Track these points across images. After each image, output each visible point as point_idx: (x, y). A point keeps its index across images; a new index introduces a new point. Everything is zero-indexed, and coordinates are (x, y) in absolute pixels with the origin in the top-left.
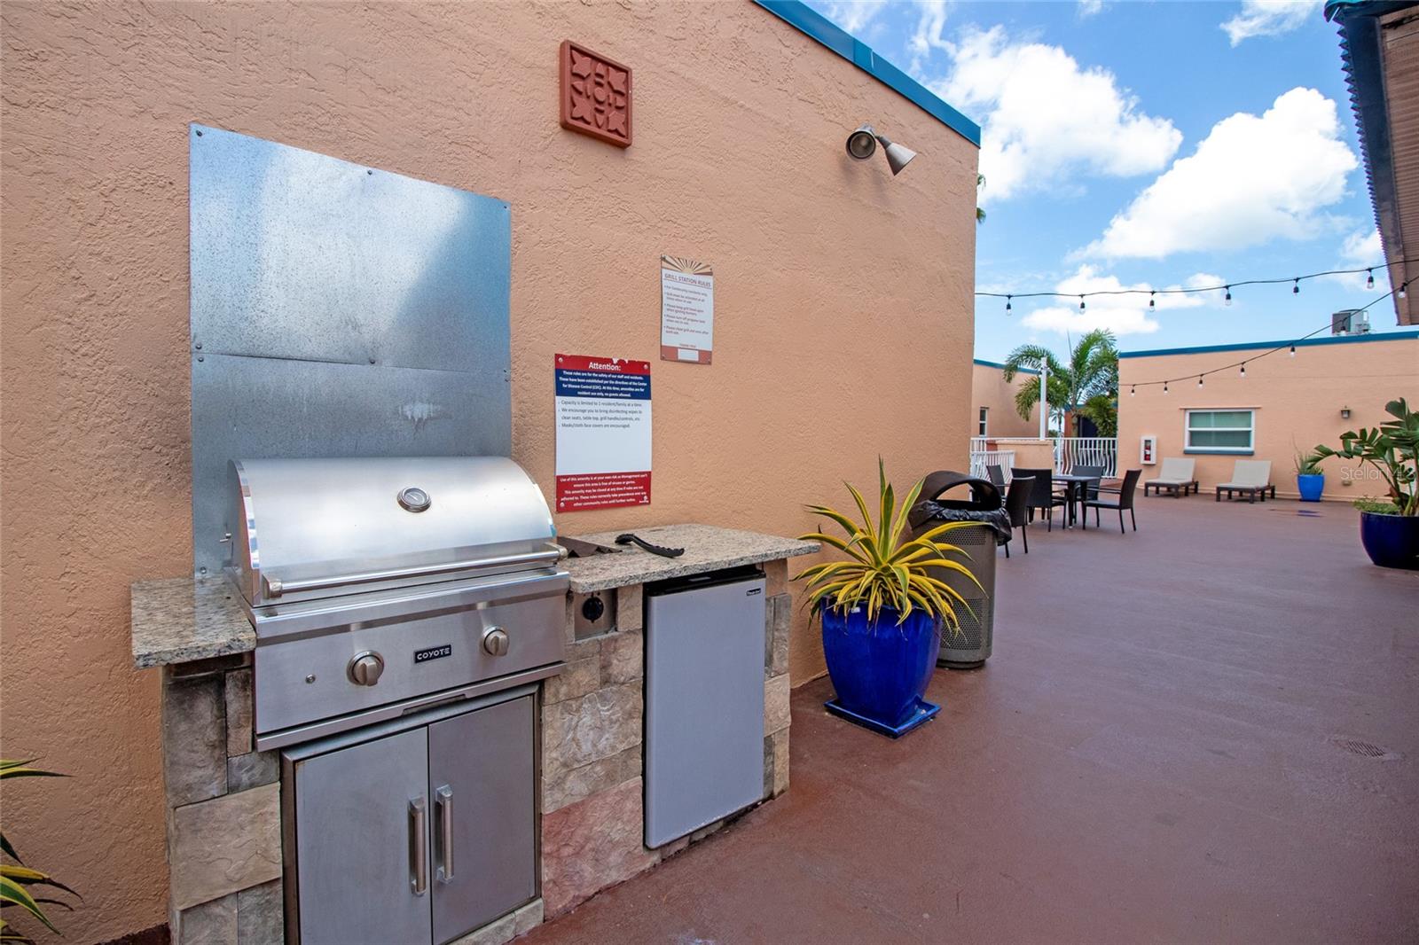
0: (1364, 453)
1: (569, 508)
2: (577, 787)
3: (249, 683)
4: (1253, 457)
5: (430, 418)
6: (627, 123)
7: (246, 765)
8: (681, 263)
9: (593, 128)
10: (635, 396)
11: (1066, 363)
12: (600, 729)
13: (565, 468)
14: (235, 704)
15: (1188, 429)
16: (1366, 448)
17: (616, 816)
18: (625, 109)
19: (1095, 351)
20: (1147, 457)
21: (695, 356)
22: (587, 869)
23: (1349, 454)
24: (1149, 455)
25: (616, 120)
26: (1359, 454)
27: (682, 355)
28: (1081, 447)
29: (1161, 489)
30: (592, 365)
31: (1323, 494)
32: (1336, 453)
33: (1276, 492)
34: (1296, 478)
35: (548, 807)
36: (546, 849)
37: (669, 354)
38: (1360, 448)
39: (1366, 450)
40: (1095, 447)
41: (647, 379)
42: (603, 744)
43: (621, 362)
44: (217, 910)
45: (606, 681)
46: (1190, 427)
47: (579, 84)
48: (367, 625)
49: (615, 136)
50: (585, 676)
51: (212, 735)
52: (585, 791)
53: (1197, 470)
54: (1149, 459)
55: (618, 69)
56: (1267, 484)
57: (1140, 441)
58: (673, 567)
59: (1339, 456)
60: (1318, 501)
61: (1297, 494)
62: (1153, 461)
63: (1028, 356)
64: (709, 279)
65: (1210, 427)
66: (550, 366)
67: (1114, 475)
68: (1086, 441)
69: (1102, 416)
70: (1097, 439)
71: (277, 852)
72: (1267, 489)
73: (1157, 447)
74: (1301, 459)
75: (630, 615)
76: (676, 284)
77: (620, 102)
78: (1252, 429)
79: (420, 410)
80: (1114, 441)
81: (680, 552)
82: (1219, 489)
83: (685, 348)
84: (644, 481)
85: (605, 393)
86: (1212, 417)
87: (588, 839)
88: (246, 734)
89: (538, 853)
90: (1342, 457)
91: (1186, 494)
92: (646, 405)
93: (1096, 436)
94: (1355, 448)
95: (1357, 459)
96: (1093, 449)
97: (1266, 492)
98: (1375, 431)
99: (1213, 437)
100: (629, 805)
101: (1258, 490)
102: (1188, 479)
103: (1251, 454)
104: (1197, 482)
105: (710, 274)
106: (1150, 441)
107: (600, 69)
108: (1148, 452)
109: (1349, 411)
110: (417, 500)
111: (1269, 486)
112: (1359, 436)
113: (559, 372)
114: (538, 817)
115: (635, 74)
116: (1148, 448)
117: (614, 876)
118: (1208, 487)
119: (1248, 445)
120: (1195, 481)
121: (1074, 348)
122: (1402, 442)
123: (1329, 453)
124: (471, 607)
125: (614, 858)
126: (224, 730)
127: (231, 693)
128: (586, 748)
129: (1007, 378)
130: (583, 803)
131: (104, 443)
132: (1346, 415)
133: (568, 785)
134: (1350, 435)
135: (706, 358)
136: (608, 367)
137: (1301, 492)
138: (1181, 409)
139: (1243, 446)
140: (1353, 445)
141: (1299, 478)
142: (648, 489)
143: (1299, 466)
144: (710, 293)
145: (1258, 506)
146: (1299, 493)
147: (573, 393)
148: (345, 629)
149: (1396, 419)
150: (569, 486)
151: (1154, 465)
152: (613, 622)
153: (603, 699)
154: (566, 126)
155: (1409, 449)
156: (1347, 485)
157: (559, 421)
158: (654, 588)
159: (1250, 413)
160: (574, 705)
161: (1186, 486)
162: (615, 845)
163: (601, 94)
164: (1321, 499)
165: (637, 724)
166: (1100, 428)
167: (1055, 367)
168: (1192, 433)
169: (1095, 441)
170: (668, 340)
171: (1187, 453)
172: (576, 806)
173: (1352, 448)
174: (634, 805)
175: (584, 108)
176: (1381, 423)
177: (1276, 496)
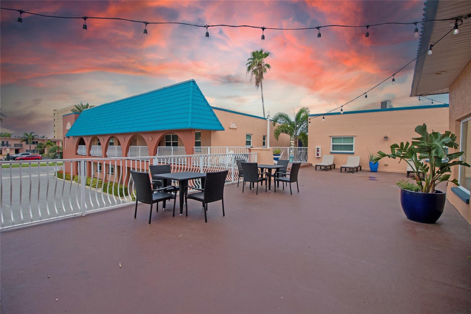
0: (402, 155)
4: (354, 155)
11: (293, 119)
15: (332, 144)
16: (403, 153)
19: (303, 115)
20: (318, 155)
23: (394, 156)
24: (319, 154)
26: (399, 156)
28: (299, 150)
29: (322, 167)
31: (378, 169)
32: (388, 155)
33: (362, 168)
34: (369, 163)
38: (400, 153)
39: (402, 154)
40: (302, 150)
46: (332, 143)
53: (335, 160)
54: (319, 156)
56: (358, 165)
57: (315, 148)
59: (389, 157)
60: (377, 172)
61: (369, 169)
62: (320, 156)
63: (280, 116)
65: (341, 143)
67: (307, 161)
68: (300, 148)
69: (304, 139)
70: (303, 147)
72: (359, 167)
73: (321, 151)
74: (371, 156)
78: (354, 144)
80: (307, 148)
82: (341, 168)
86: (342, 139)
90: (391, 158)
91: (331, 169)
93: (302, 147)
94: (397, 153)
95: (398, 159)
96: (301, 151)
97: (358, 168)
98: (408, 144)
99: (343, 147)
101: (355, 168)
102: (332, 163)
103: (353, 154)
104: (335, 164)
106: (319, 148)
108: (318, 153)
109: (387, 137)
111: (359, 166)
112: (400, 147)
116: (318, 151)
118: (338, 167)
119: (352, 150)
120: (334, 164)
121: (296, 114)
122: (422, 149)
123: (384, 155)
129: (273, 125)
132: (386, 139)
134: (395, 146)
137: (370, 168)
138: (329, 136)
139: (351, 150)
140: (396, 151)
141: (370, 163)
143: (370, 159)
145: (356, 174)
146: (370, 169)
149: (420, 136)
151: (320, 158)
155: (427, 154)
156: (386, 165)
159: (353, 138)
161: (330, 166)
164: (377, 171)
166: (303, 144)
167: (289, 121)
168: (333, 145)
169: (302, 148)
171: (331, 153)
173: (396, 153)
176: (413, 139)
177: (362, 170)
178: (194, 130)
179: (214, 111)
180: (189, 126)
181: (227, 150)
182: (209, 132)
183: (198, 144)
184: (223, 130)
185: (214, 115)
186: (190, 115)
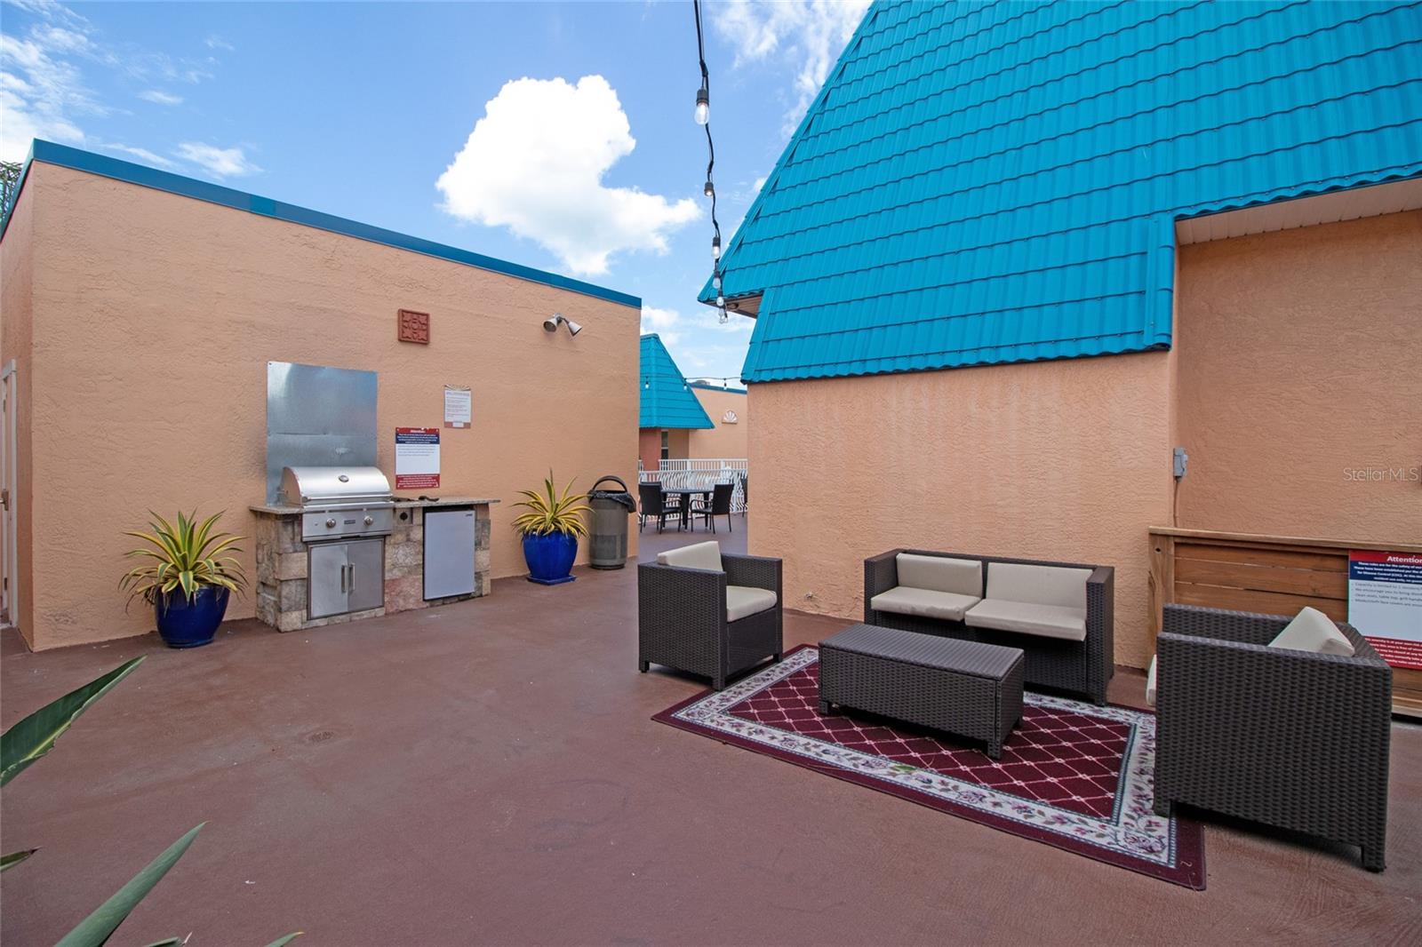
1: (402, 487)
2: (397, 573)
3: (301, 525)
5: (346, 453)
6: (427, 335)
7: (300, 546)
8: (454, 387)
9: (413, 340)
10: (432, 443)
12: (406, 556)
13: (400, 471)
14: (297, 529)
17: (412, 586)
18: (427, 330)
21: (462, 425)
22: (401, 602)
25: (422, 335)
27: (455, 425)
30: (412, 431)
35: (387, 578)
36: (387, 591)
37: (449, 425)
41: (438, 436)
42: (407, 561)
43: (425, 429)
44: (290, 583)
45: (408, 540)
47: (406, 324)
48: (330, 511)
49: (422, 341)
50: (400, 537)
51: (291, 536)
52: (400, 575)
55: (423, 315)
58: (434, 504)
64: (469, 392)
66: (394, 432)
71: (306, 571)
75: (418, 519)
76: (451, 396)
77: (424, 327)
79: (342, 450)
81: (437, 500)
83: (457, 422)
84: (437, 478)
85: (417, 442)
87: (401, 591)
88: (299, 537)
89: (384, 593)
92: (437, 446)
100: (417, 584)
105: (469, 390)
107: (415, 316)
110: (345, 479)
113: (397, 435)
114: (384, 581)
115: (431, 317)
117: (411, 607)
124: (362, 510)
125: (411, 600)
126: (294, 536)
127: (296, 526)
128: (401, 561)
130: (400, 579)
131: (242, 462)
133: (394, 572)
135: (467, 426)
136: (419, 432)
142: (438, 481)
144: (469, 398)
147: (404, 442)
148: (324, 512)
150: (402, 479)
152: (412, 521)
153: (408, 546)
154: (400, 340)
157: (397, 454)
158: (426, 510)
160: (396, 546)
162: (412, 596)
163: (415, 326)
165: (421, 557)
170: (448, 419)
172: (397, 579)
174: (419, 584)
175: (408, 333)
178: (660, 428)
179: (695, 391)
180: (654, 424)
181: (723, 464)
182: (685, 433)
183: (665, 454)
184: (712, 427)
185: (696, 400)
186: (654, 403)
